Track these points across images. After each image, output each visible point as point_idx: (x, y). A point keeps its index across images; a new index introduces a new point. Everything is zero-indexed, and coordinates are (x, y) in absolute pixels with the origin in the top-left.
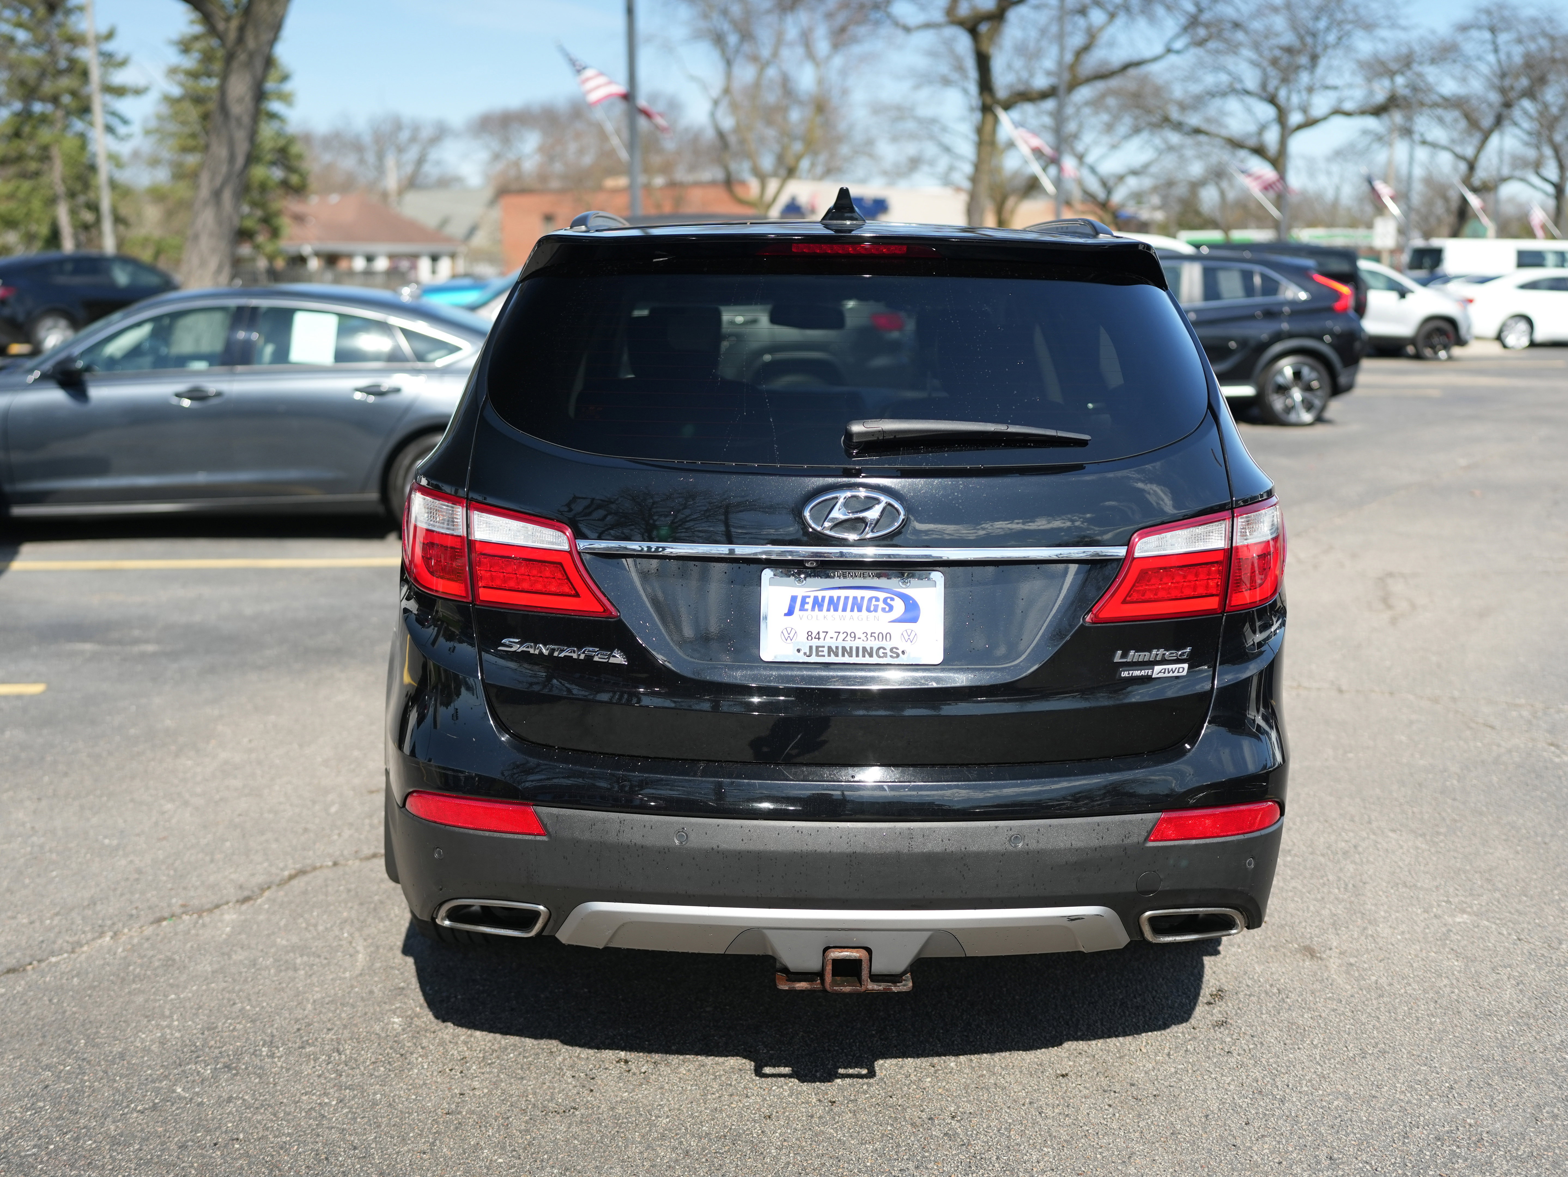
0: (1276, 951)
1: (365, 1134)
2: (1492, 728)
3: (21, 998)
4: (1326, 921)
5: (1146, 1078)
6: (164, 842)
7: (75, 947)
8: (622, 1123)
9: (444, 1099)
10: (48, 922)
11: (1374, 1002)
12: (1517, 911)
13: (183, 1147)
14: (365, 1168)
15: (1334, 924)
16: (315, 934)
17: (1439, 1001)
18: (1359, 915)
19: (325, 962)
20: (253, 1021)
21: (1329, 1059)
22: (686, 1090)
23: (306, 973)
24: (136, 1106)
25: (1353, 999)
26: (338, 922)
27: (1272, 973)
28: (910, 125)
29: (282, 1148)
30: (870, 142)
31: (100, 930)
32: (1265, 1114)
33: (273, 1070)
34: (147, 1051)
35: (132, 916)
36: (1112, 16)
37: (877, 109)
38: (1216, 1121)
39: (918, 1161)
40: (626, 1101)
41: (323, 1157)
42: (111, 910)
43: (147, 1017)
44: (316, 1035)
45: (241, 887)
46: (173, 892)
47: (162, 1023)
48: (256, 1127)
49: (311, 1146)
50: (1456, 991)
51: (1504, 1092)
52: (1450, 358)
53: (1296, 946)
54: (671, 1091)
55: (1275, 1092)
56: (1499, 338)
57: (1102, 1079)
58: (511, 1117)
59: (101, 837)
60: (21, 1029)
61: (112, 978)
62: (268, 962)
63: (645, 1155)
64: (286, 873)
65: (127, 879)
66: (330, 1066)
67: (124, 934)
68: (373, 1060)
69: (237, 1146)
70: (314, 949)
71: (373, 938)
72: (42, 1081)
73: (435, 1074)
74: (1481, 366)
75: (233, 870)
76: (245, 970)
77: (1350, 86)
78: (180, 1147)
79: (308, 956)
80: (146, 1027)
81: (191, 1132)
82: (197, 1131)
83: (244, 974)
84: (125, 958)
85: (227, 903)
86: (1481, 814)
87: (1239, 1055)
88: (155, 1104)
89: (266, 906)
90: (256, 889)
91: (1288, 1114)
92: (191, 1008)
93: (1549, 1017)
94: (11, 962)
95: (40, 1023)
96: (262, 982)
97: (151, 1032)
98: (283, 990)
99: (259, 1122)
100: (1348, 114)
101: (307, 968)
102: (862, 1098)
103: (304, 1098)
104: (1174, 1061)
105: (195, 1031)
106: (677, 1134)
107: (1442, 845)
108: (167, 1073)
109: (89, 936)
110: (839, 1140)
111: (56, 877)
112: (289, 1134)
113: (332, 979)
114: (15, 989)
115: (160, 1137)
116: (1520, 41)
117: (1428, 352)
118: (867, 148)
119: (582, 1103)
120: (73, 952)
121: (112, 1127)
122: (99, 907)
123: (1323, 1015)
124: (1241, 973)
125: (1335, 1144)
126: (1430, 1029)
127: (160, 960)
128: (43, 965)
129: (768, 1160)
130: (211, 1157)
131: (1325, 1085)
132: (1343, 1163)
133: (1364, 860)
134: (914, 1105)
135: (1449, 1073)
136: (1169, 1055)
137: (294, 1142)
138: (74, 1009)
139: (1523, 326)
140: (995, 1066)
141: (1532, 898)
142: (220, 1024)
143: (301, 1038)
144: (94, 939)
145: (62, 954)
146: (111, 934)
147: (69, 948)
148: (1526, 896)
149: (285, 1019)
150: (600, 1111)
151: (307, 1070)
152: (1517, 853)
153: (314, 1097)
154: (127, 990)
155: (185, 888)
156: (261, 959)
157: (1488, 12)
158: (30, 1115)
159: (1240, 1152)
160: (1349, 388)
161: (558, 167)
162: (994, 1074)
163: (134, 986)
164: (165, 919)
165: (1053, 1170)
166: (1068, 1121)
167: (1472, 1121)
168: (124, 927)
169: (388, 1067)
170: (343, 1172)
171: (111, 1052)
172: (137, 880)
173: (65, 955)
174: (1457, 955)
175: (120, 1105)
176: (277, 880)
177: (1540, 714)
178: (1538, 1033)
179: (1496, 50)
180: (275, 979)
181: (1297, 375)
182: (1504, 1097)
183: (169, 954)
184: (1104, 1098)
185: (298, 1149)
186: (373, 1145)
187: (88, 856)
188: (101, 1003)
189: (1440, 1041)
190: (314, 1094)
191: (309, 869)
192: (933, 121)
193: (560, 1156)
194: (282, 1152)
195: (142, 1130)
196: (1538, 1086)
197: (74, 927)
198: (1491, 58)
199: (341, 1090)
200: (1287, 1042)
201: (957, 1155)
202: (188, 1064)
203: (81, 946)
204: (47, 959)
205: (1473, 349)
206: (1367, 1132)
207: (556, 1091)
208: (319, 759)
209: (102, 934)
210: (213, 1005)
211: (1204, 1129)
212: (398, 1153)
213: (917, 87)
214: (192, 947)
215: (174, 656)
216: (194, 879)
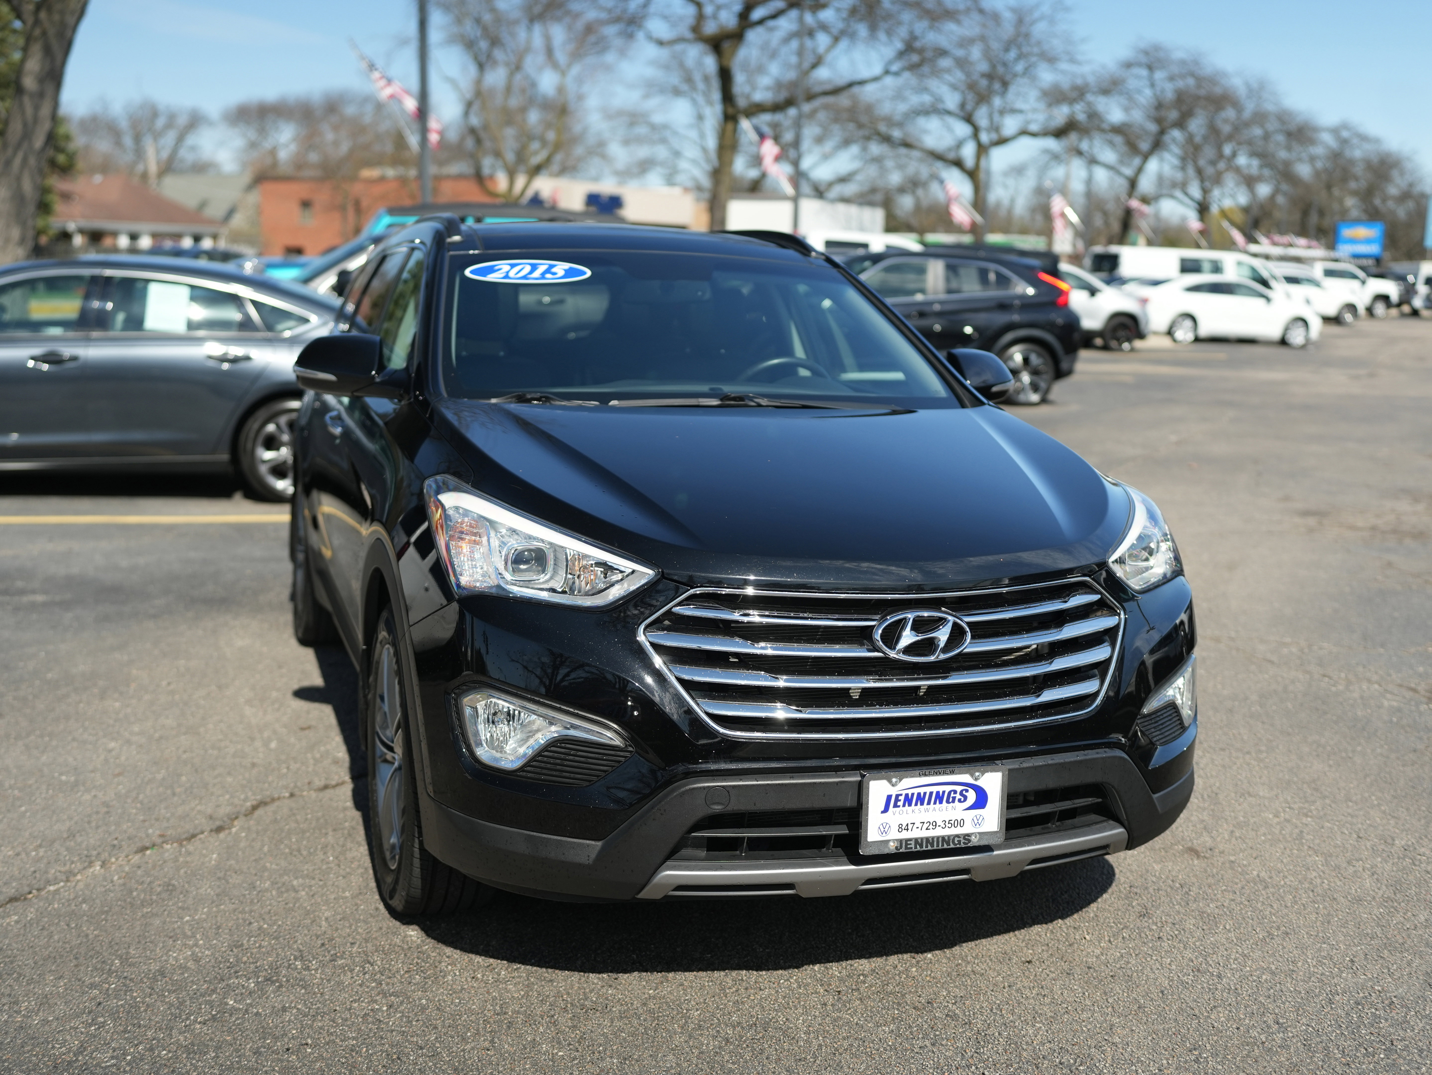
0: (1166, 852)
1: (425, 1035)
2: (1271, 662)
3: (37, 924)
4: (1198, 826)
5: (1099, 962)
6: (121, 778)
7: (69, 875)
8: (659, 1016)
9: (486, 1001)
10: (34, 853)
11: (1263, 892)
12: (1349, 814)
13: (257, 1052)
14: (439, 1065)
15: (1205, 828)
16: (302, 858)
17: (1315, 890)
18: (1223, 820)
19: (321, 883)
20: (276, 938)
21: (1245, 941)
22: (704, 986)
23: (307, 893)
24: (197, 1018)
25: (1244, 891)
26: (319, 847)
27: (1169, 871)
28: (642, 130)
29: (352, 1050)
30: (602, 144)
31: (88, 860)
32: (1210, 989)
33: (315, 981)
34: (184, 968)
35: (114, 846)
36: (836, 39)
37: (610, 115)
38: (1172, 995)
39: (932, 1039)
40: (654, 998)
41: (395, 1057)
42: (92, 841)
43: (171, 937)
44: (342, 949)
45: (211, 817)
46: (147, 824)
47: (187, 942)
48: (320, 1033)
49: (379, 1048)
50: (1326, 881)
51: (1396, 963)
52: (1132, 350)
53: (1181, 847)
54: (692, 987)
55: (1211, 970)
56: (1170, 333)
57: (1063, 964)
58: (555, 1015)
59: (56, 774)
60: (51, 952)
61: (119, 903)
62: (267, 885)
63: (691, 1043)
64: (249, 804)
65: (97, 813)
66: (367, 976)
67: (112, 863)
68: (406, 969)
69: (309, 1050)
70: (305, 872)
71: (359, 861)
72: (92, 999)
73: (469, 979)
74: (1157, 357)
75: (197, 802)
76: (247, 892)
77: (1035, 110)
78: (255, 1053)
79: (303, 877)
80: (174, 947)
81: (260, 1039)
82: (265, 1039)
83: (248, 896)
84: (124, 884)
85: (202, 832)
86: (1289, 734)
87: (1168, 940)
88: (213, 1016)
89: (243, 834)
90: (225, 819)
91: (1228, 987)
92: (210, 928)
93: (1408, 901)
94: (11, 892)
95: (67, 946)
96: (268, 902)
97: (181, 950)
98: (292, 909)
99: (321, 1028)
100: (1034, 135)
101: (307, 889)
102: (863, 988)
103: (356, 1005)
104: (1116, 947)
105: (224, 949)
106: (711, 1025)
107: (1267, 760)
108: (212, 987)
109: (79, 866)
110: (857, 1024)
111: (26, 811)
112: (354, 1038)
113: (335, 899)
114: (27, 916)
115: (231, 1045)
116: (1171, 79)
117: (1113, 344)
118: (599, 149)
119: (615, 1001)
120: (68, 880)
121: (181, 1038)
122: (79, 839)
123: (1225, 904)
124: (1144, 871)
125: (1277, 1011)
126: (1317, 913)
127: (160, 885)
128: (43, 893)
129: (802, 1044)
130: (288, 1061)
131: (1250, 963)
132: (1290, 1026)
133: (1209, 775)
134: (910, 992)
135: (1347, 949)
136: (1110, 941)
137: (362, 1044)
138: (95, 932)
139: (1188, 323)
140: (967, 956)
141: (1356, 803)
142: (245, 942)
143: (329, 952)
144: (85, 868)
145: (58, 883)
146: (99, 863)
147: (64, 878)
148: (1351, 801)
149: (306, 935)
150: (635, 1006)
151: (347, 980)
152: (1330, 766)
153: (364, 1004)
154: (140, 914)
155: (157, 820)
156: (258, 882)
157: (1146, 53)
158: (95, 1029)
159: (1202, 1021)
160: (1069, 372)
161: (313, 157)
162: (969, 963)
163: (145, 910)
164: (147, 848)
165: (1050, 1042)
166: (1047, 1000)
167: (1380, 988)
168: (110, 855)
169: (422, 975)
170: (420, 1070)
171: (150, 970)
172: (108, 813)
173: (62, 884)
174: (1316, 852)
175: (180, 1017)
176: (243, 810)
177: (1306, 650)
178: (1404, 914)
179: (1152, 85)
180: (280, 899)
181: (1026, 360)
182: (1397, 967)
183: (166, 880)
184: (1070, 980)
185: (367, 1051)
186: (438, 1045)
187: (51, 792)
188: (120, 927)
189: (1329, 922)
190: (362, 1002)
191: (268, 800)
192: (665, 127)
193: (615, 1047)
194: (354, 1054)
195: (211, 1039)
196: (1421, 958)
197: (61, 857)
198: (1148, 92)
199: (386, 997)
200: (1205, 927)
201: (964, 1032)
202: (230, 978)
203: (75, 875)
204: (45, 888)
205: (1151, 342)
206: (1299, 1000)
207: (587, 990)
208: (242, 700)
209: (91, 864)
210: (230, 925)
211: (1164, 1002)
212: (463, 1050)
213: (647, 96)
214: (186, 873)
215: (65, 605)
216: (163, 811)
